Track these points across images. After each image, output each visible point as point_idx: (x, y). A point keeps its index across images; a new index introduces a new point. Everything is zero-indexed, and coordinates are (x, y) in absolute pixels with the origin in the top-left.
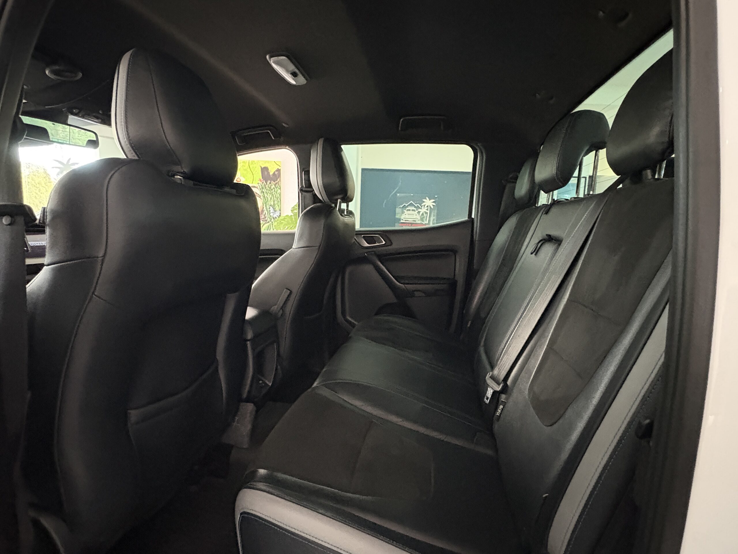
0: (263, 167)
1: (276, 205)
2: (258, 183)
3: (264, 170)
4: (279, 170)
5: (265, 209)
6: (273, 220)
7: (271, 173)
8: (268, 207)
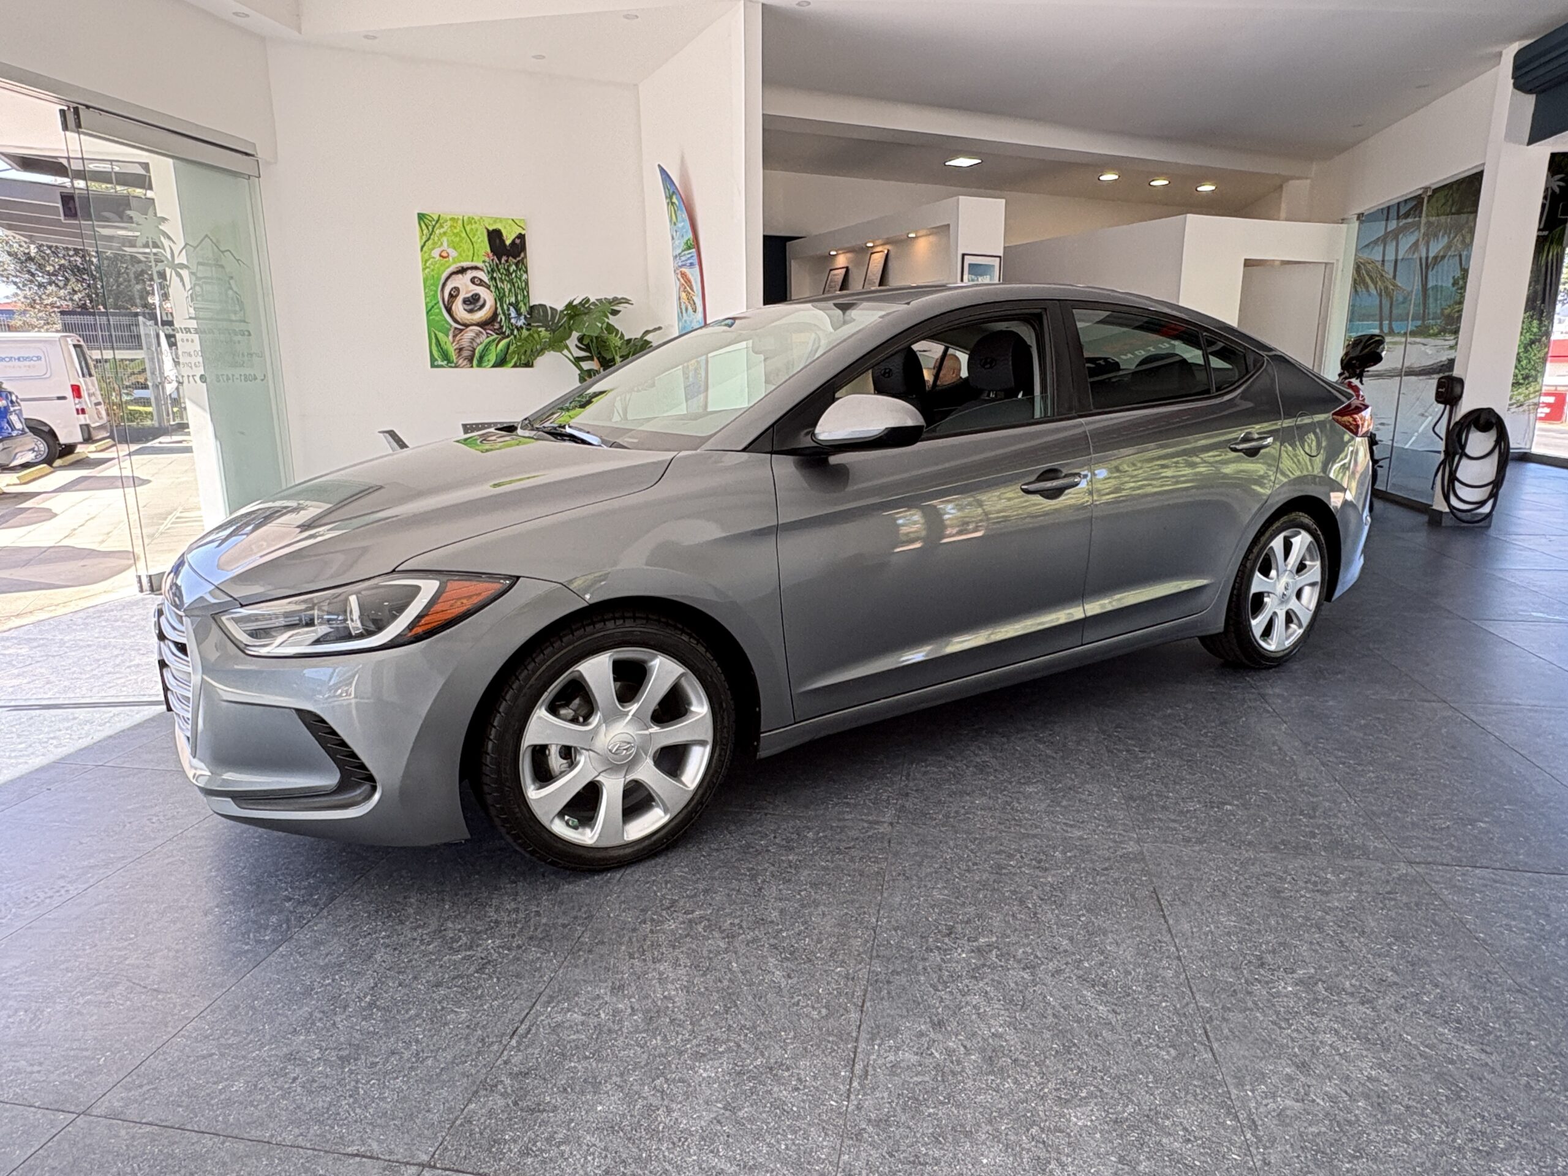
0: (491, 228)
1: (521, 304)
2: (484, 262)
3: (494, 236)
4: (521, 237)
5: (499, 310)
6: (516, 332)
7: (508, 242)
8: (505, 307)
